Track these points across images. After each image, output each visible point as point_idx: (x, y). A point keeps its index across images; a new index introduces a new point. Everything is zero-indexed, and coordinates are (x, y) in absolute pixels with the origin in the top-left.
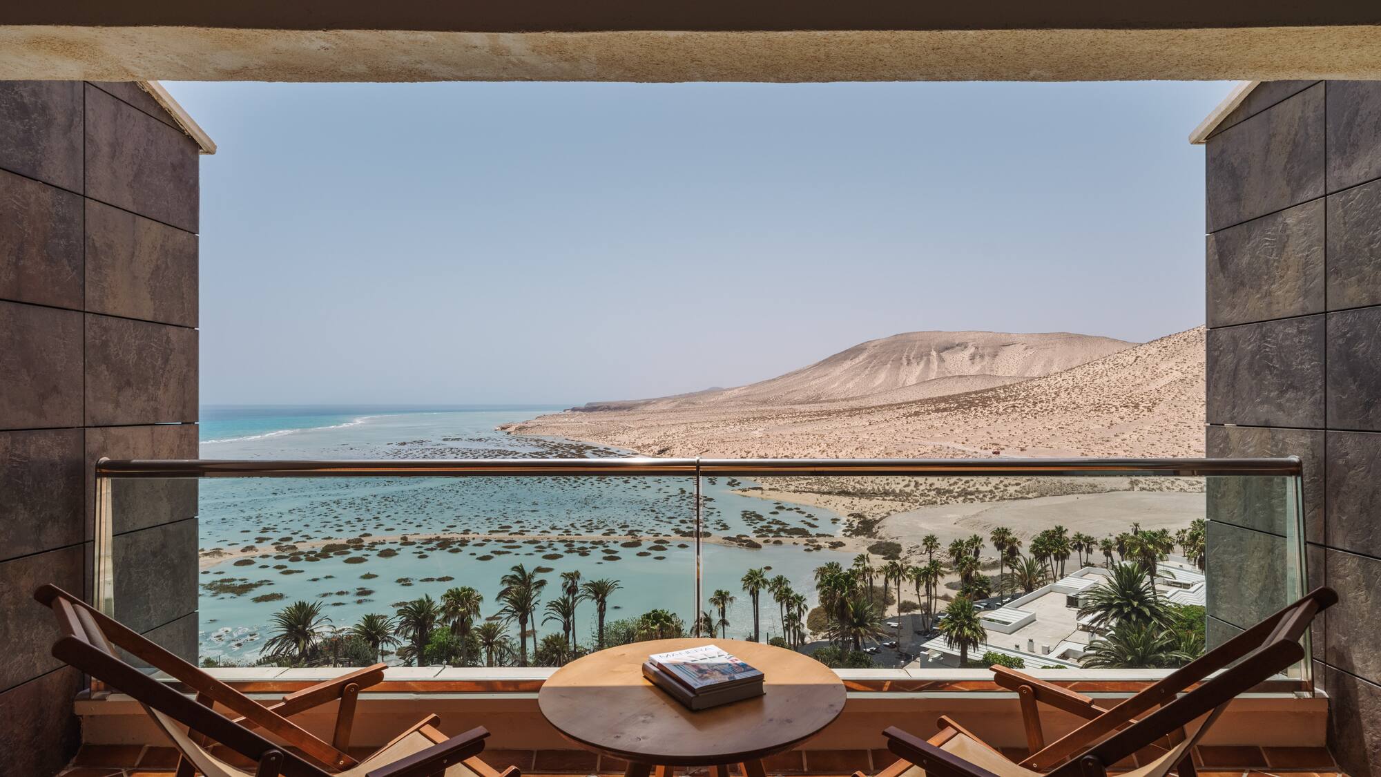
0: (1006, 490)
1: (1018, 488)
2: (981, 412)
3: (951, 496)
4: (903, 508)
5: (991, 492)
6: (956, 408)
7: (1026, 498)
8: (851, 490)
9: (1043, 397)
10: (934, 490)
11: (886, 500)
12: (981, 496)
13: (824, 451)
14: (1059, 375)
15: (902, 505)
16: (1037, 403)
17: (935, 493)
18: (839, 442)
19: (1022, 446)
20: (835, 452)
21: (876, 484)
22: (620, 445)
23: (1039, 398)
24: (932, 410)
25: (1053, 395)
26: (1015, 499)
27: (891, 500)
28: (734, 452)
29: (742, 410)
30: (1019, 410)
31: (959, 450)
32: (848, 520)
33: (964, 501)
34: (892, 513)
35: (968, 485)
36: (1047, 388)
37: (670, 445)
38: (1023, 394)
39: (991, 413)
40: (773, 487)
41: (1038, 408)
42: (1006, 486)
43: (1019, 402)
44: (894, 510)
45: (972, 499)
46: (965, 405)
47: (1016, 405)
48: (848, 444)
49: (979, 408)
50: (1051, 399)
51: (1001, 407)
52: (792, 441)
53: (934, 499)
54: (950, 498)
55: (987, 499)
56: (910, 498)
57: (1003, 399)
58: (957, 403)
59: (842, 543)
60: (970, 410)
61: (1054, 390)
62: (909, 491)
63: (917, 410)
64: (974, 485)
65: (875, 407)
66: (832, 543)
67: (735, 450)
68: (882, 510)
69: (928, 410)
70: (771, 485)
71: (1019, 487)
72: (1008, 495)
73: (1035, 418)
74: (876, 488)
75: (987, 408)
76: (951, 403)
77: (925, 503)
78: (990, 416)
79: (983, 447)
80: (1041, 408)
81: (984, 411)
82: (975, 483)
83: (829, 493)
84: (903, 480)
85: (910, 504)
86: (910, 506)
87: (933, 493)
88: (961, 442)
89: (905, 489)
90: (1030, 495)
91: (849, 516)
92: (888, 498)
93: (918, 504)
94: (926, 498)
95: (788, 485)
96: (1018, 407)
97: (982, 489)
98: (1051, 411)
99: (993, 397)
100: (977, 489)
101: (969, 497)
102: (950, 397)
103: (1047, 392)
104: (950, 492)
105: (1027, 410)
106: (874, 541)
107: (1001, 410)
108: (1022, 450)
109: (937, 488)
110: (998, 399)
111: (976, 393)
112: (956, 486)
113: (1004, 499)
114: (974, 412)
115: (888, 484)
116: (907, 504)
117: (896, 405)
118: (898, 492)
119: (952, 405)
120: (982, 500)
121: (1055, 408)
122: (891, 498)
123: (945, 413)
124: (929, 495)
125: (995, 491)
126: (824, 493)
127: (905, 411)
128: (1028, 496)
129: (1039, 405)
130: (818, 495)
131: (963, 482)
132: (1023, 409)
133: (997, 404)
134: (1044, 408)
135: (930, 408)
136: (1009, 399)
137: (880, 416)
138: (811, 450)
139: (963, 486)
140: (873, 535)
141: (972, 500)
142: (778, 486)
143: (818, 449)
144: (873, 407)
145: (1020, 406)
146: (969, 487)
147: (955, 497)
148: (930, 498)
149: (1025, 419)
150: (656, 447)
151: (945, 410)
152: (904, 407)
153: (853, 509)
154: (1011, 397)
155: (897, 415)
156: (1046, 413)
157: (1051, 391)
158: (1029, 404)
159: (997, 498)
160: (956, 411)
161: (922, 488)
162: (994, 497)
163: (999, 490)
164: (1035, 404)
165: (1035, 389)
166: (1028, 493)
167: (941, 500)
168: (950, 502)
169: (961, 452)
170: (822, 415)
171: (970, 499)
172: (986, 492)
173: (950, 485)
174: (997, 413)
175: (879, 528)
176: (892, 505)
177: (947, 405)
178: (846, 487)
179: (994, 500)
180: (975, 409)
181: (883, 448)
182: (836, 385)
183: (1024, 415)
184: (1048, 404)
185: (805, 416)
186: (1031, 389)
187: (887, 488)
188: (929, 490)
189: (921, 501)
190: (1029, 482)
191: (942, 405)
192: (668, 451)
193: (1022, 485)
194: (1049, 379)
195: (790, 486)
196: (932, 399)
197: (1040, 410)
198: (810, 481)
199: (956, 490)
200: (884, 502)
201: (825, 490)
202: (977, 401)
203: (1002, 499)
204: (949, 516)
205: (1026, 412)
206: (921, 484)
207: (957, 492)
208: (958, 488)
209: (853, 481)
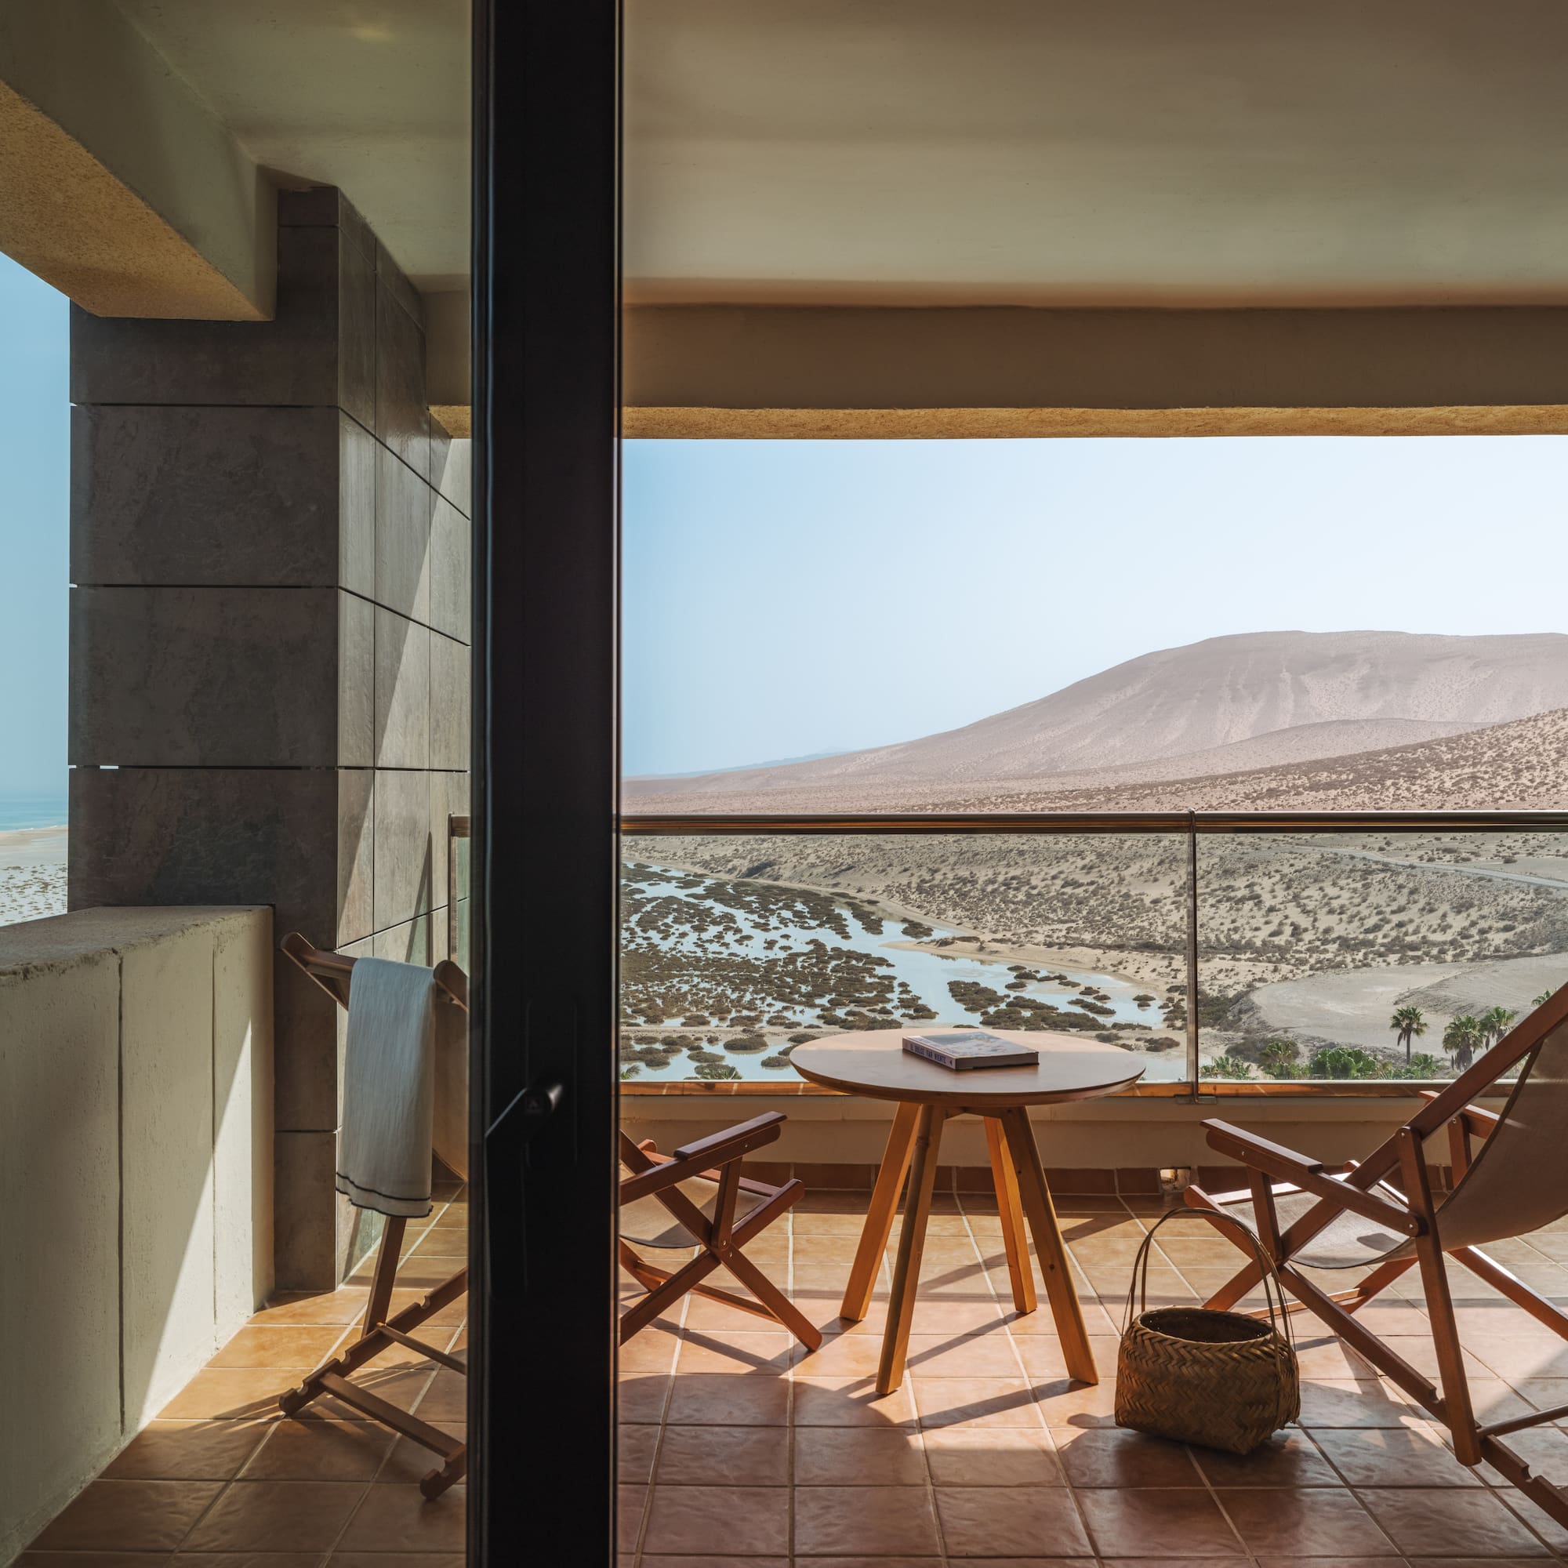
0: (1486, 940)
1: (1509, 935)
2: (1408, 789)
3: (1371, 952)
4: (1278, 976)
5: (1453, 943)
6: (1352, 783)
7: (1530, 955)
8: (1161, 942)
9: (1534, 759)
10: (1334, 941)
11: (1239, 960)
12: (1435, 951)
13: (1091, 868)
14: (1560, 714)
15: (1275, 970)
16: (1521, 770)
17: (1336, 946)
18: (1121, 848)
19: (1507, 853)
20: (1116, 868)
21: (1212, 930)
22: (665, 858)
23: (1524, 760)
24: (1303, 786)
25: (1554, 756)
26: (1507, 957)
27: (1249, 960)
28: (906, 870)
29: (902, 790)
30: (1485, 784)
31: (1377, 863)
32: (1170, 1000)
33: (1401, 961)
34: (1258, 985)
35: (1404, 929)
36: (1539, 740)
37: (772, 858)
38: (1490, 753)
39: (1429, 791)
40: (999, 936)
41: (1524, 781)
42: (1482, 932)
43: (1483, 769)
44: (1261, 980)
45: (1418, 957)
46: (1371, 776)
47: (1478, 774)
48: (1142, 851)
49: (1401, 781)
50: (1549, 762)
51: (1447, 779)
52: (1025, 847)
53: (1339, 959)
54: (1371, 956)
55: (1449, 957)
56: (1288, 956)
57: (1448, 764)
58: (1352, 770)
59: (1171, 1040)
60: (1383, 785)
61: (1555, 746)
62: (1282, 943)
63: (1273, 785)
64: (1416, 932)
65: (1183, 782)
66: (1149, 1041)
67: (907, 866)
68: (1234, 979)
69: (1295, 787)
70: (995, 932)
71: (1513, 932)
72: (1492, 949)
73: (1523, 799)
74: (1212, 937)
75: (1419, 782)
76: (1341, 773)
77: (1321, 966)
78: (1426, 795)
79: (1426, 857)
80: (1532, 781)
81: (1413, 788)
82: (1418, 927)
83: (1120, 947)
84: (1267, 923)
85: (1290, 967)
86: (1292, 971)
87: (1333, 947)
88: (1377, 846)
89: (1272, 939)
90: (1537, 950)
91: (1169, 990)
92: (1243, 957)
93: (1307, 967)
94: (1322, 956)
95: (1030, 932)
96: (1482, 779)
97: (1432, 937)
98: (1553, 787)
99: (1428, 760)
100: (1424, 937)
101: (1411, 953)
102: (1336, 760)
103: (1541, 749)
104: (1371, 944)
105: (1503, 784)
106: (1238, 1037)
107: (1448, 784)
108: (1508, 861)
109: (1339, 938)
110: (1440, 765)
111: (1388, 752)
112: (1380, 934)
113: (1486, 957)
114: (1392, 790)
115: (1236, 930)
116: (1285, 968)
117: (1224, 777)
118: (1259, 943)
119: (1344, 777)
120: (1439, 959)
121: (1560, 780)
122: (1248, 955)
123: (1333, 793)
124: (1326, 951)
125: (1464, 941)
126: (1110, 947)
127: (1248, 789)
128: (1534, 951)
129: (1526, 774)
130: (1099, 952)
131: (1393, 924)
132: (1494, 782)
133: (1437, 774)
134: (1538, 780)
135: (1299, 782)
136: (1462, 763)
137: (1197, 798)
138: (1064, 866)
139: (1394, 934)
140: (1232, 1026)
141: (1418, 960)
142: (1009, 935)
143: (1080, 863)
144: (1177, 782)
145: (1486, 776)
146: (1406, 934)
147: (1381, 955)
148: (1329, 956)
149: (1502, 802)
150: (742, 861)
151: (1329, 786)
152: (1242, 782)
153: (1175, 977)
154: (1466, 759)
155: (1233, 797)
156: (1543, 789)
157: (1547, 747)
158: (1505, 773)
159: (1470, 954)
160: (1354, 788)
161: (1308, 936)
162: (1462, 954)
163: (1471, 940)
164: (1517, 772)
165: (1515, 744)
166: (1532, 947)
167: (1353, 960)
168: (1374, 964)
169: (1380, 867)
170: (1076, 798)
171: (1413, 958)
172: (1444, 943)
173: (1367, 931)
174: (1441, 790)
175: (1240, 1012)
176: (1254, 970)
177: (1334, 777)
178: (1151, 937)
179: (1463, 959)
180: (1393, 784)
181: (1217, 860)
182: (1088, 741)
183: (1498, 795)
184: (1544, 773)
185: (1039, 800)
186: (1504, 743)
187: (1236, 937)
188: (1325, 942)
189: (1312, 961)
190: (1531, 924)
191: (1324, 777)
192: (769, 869)
193: (1518, 930)
194: (1540, 724)
195: (1034, 935)
196: (1298, 766)
197: (1529, 784)
198: (1074, 925)
199: (1380, 940)
200: (1236, 963)
201: (1109, 942)
202: (1395, 769)
203: (1478, 957)
204: (1380, 989)
205: (1501, 788)
206: (1306, 930)
207: (1382, 945)
208: (1385, 936)
209: (1164, 923)
